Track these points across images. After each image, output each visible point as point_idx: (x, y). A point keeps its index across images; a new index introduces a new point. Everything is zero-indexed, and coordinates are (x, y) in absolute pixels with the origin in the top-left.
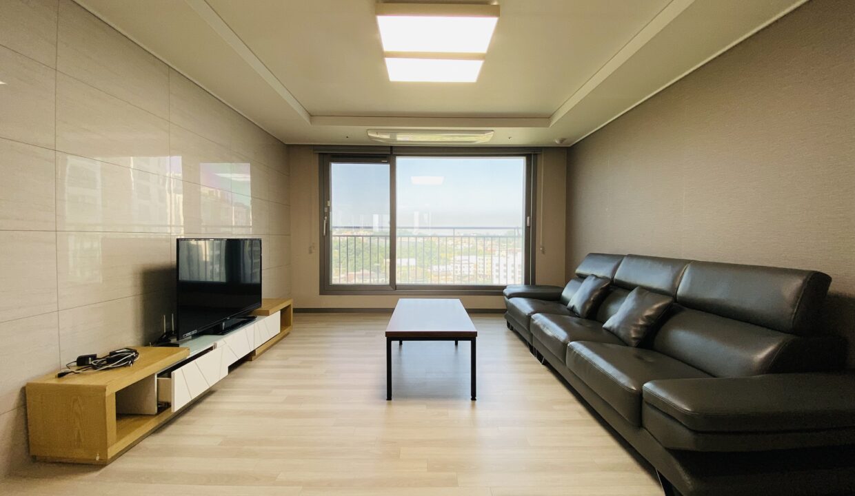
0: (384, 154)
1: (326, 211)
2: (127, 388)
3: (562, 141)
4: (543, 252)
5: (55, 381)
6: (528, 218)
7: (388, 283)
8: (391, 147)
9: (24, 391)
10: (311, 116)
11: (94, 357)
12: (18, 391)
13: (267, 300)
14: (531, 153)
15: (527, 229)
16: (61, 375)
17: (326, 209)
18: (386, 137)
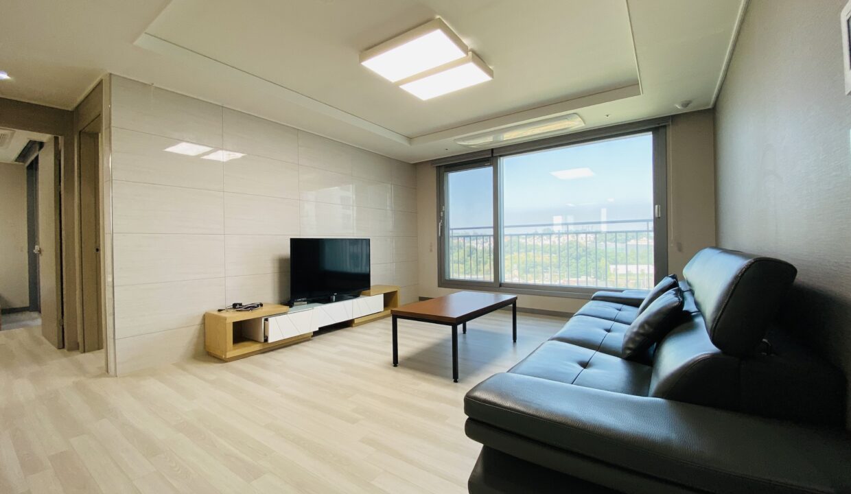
0: (487, 158)
1: (442, 215)
2: (241, 322)
3: (686, 105)
4: (680, 249)
5: (216, 313)
6: (656, 206)
7: (493, 280)
8: (492, 150)
9: (204, 317)
10: (410, 139)
11: (240, 304)
12: (203, 315)
13: (375, 286)
14: (657, 126)
15: (657, 220)
16: (220, 310)
17: (442, 213)
18: (490, 139)
